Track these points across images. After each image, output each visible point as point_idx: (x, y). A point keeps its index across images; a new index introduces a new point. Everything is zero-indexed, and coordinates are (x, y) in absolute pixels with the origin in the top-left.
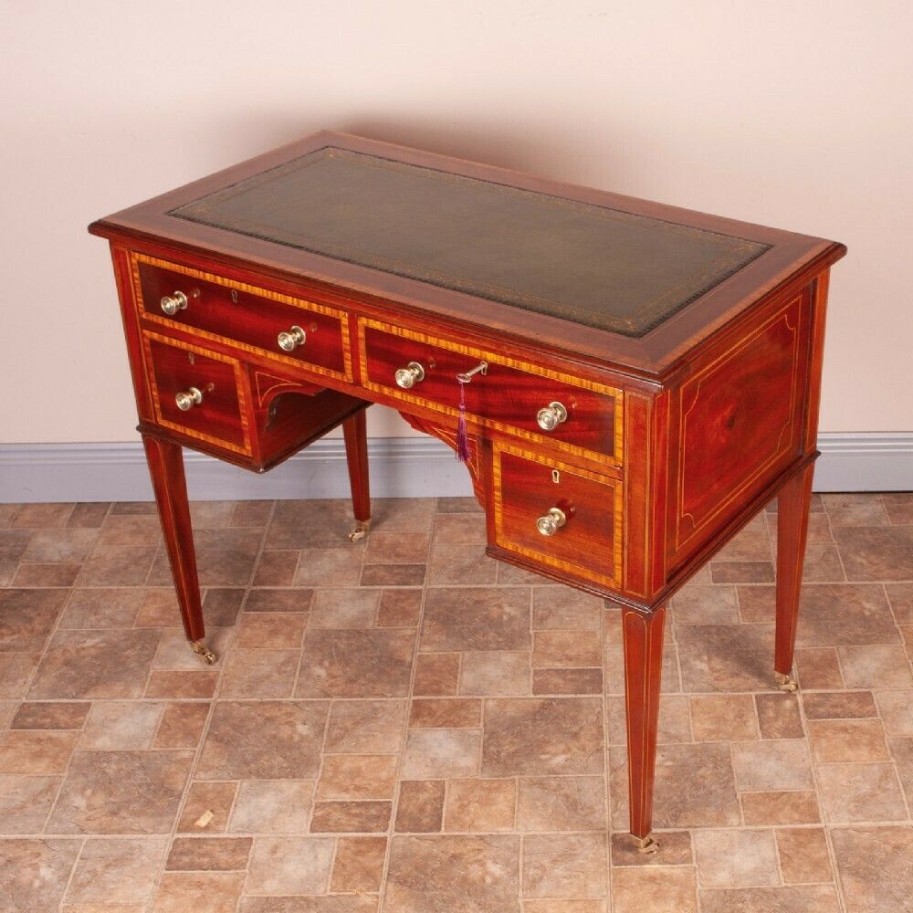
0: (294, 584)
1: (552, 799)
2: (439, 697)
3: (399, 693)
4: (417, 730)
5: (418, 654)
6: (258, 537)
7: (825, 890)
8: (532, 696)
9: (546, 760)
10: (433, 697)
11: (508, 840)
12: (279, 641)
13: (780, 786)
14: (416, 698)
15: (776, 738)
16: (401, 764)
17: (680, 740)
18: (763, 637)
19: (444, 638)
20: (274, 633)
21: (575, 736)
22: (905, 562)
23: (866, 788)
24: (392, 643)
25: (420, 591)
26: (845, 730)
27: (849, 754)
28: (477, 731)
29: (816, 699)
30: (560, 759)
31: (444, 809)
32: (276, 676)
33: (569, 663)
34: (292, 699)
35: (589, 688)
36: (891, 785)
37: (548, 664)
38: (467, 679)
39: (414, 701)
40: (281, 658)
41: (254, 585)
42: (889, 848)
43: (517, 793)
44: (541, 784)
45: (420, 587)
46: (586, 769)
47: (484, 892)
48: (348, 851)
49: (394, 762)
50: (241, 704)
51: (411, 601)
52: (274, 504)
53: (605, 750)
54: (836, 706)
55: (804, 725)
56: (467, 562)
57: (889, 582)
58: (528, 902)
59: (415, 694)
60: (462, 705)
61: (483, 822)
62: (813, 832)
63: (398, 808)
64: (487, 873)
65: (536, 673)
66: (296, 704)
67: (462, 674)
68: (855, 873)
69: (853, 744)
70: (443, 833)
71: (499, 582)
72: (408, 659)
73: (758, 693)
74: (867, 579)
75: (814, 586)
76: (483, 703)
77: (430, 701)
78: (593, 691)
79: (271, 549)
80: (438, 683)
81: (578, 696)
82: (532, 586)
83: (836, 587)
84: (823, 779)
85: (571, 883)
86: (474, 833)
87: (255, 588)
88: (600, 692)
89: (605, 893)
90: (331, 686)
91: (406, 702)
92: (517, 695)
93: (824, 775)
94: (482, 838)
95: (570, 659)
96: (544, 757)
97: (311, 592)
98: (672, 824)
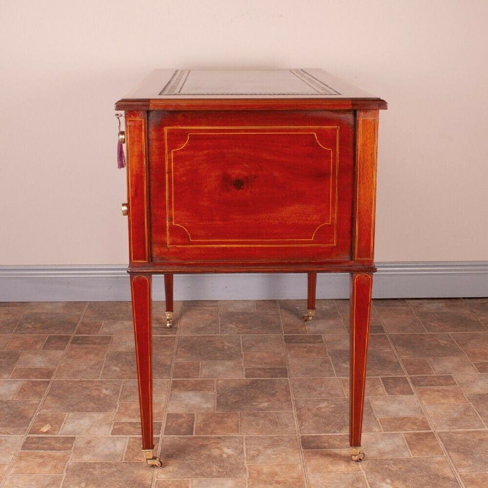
0: (100, 334)
1: (261, 421)
2: (189, 379)
3: (164, 377)
4: (176, 392)
5: (174, 362)
6: (79, 316)
7: (439, 458)
8: (245, 378)
9: (256, 405)
10: (185, 379)
11: (235, 438)
12: (92, 356)
13: (402, 414)
14: (174, 379)
15: (397, 395)
16: (166, 407)
17: (338, 396)
18: (382, 354)
19: (190, 355)
20: (88, 353)
21: (273, 395)
22: (460, 325)
23: (455, 415)
24: (159, 357)
25: (175, 337)
26: (438, 391)
27: (443, 401)
28: (213, 393)
29: (418, 379)
30: (266, 404)
31: (194, 426)
32: (89, 370)
33: (267, 365)
34: (99, 379)
35: (278, 375)
36: (471, 414)
37: (253, 366)
38: (205, 371)
39: (173, 381)
40: (93, 362)
41: (76, 334)
42: (476, 440)
43: (240, 419)
44: (254, 415)
45: (175, 336)
46: (281, 409)
47: (222, 461)
48: (135, 443)
49: (163, 405)
50: (68, 381)
51: (169, 341)
52: (88, 303)
53: (292, 401)
54: (431, 381)
55: (413, 389)
56: (202, 326)
57: (452, 332)
58: (250, 466)
59: (173, 378)
60: (203, 382)
61: (219, 431)
62: (427, 434)
63: (166, 425)
64: (224, 453)
65: (246, 369)
66: (101, 382)
67: (201, 369)
68: (457, 451)
69: (444, 397)
70: (194, 435)
71: (221, 334)
72: (169, 363)
73: (382, 377)
74: (439, 332)
75: (409, 335)
76: (215, 381)
77: (184, 381)
78: (282, 376)
79: (86, 320)
80: (187, 373)
81: (273, 378)
82: (241, 335)
83: (422, 335)
84: (428, 411)
85: (277, 457)
86: (214, 436)
87: (76, 335)
88: (286, 377)
89: (300, 461)
90: (123, 374)
91: (168, 381)
92: (236, 378)
93: (430, 410)
94: (219, 438)
95: (266, 363)
96: (254, 404)
97: (110, 337)
98: (337, 431)
